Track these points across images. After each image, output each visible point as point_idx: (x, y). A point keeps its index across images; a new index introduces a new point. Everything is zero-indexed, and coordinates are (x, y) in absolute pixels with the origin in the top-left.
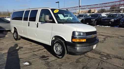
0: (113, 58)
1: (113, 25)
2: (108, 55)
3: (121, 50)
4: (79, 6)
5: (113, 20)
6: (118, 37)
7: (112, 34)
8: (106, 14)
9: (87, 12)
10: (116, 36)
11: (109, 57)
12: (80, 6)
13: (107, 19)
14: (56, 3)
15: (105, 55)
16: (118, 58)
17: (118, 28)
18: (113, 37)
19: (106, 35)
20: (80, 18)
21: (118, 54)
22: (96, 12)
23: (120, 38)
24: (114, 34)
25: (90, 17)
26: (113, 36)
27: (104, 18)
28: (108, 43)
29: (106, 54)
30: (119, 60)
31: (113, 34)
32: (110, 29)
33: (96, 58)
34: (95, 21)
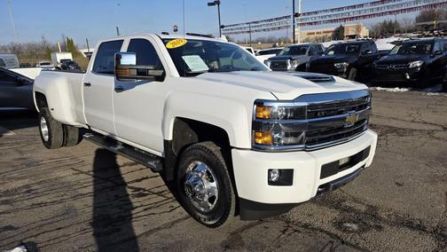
0: (387, 227)
1: (420, 82)
2: (373, 212)
3: (431, 188)
4: (292, 14)
5: (419, 65)
6: (430, 133)
7: (408, 119)
8: (396, 39)
9: (330, 34)
10: (426, 127)
11: (372, 223)
12: (297, 15)
13: (395, 62)
14: (210, 4)
15: (357, 212)
16: (409, 225)
17: (437, 94)
18: (412, 131)
19: (387, 123)
20: (292, 60)
21: (414, 207)
22: (364, 33)
23: (437, 135)
24: (417, 120)
25: (332, 53)
26: (414, 126)
27: (385, 57)
28: (383, 158)
29: (363, 208)
30: (416, 233)
31: (413, 121)
32: (404, 99)
33: (317, 224)
34: (349, 68)
